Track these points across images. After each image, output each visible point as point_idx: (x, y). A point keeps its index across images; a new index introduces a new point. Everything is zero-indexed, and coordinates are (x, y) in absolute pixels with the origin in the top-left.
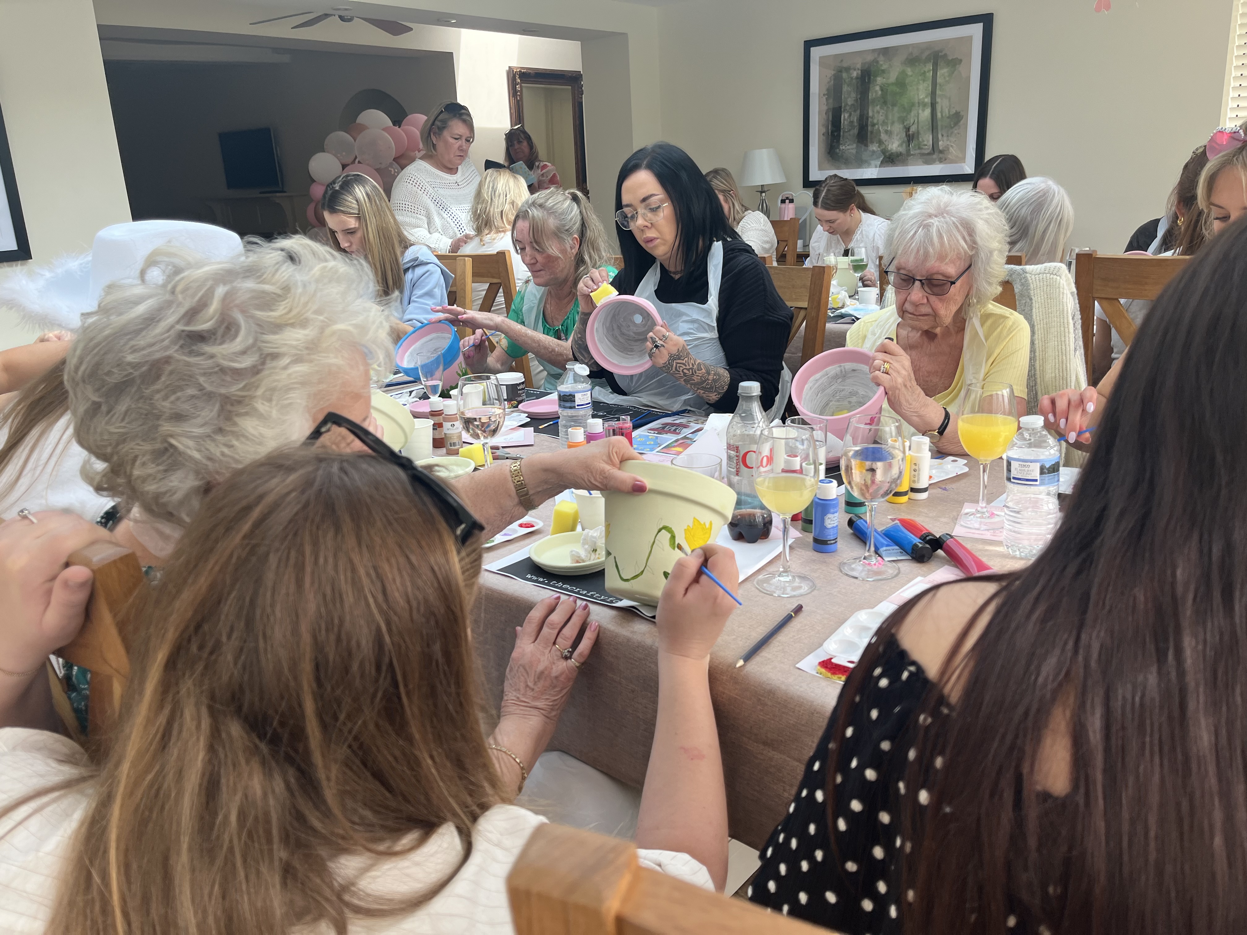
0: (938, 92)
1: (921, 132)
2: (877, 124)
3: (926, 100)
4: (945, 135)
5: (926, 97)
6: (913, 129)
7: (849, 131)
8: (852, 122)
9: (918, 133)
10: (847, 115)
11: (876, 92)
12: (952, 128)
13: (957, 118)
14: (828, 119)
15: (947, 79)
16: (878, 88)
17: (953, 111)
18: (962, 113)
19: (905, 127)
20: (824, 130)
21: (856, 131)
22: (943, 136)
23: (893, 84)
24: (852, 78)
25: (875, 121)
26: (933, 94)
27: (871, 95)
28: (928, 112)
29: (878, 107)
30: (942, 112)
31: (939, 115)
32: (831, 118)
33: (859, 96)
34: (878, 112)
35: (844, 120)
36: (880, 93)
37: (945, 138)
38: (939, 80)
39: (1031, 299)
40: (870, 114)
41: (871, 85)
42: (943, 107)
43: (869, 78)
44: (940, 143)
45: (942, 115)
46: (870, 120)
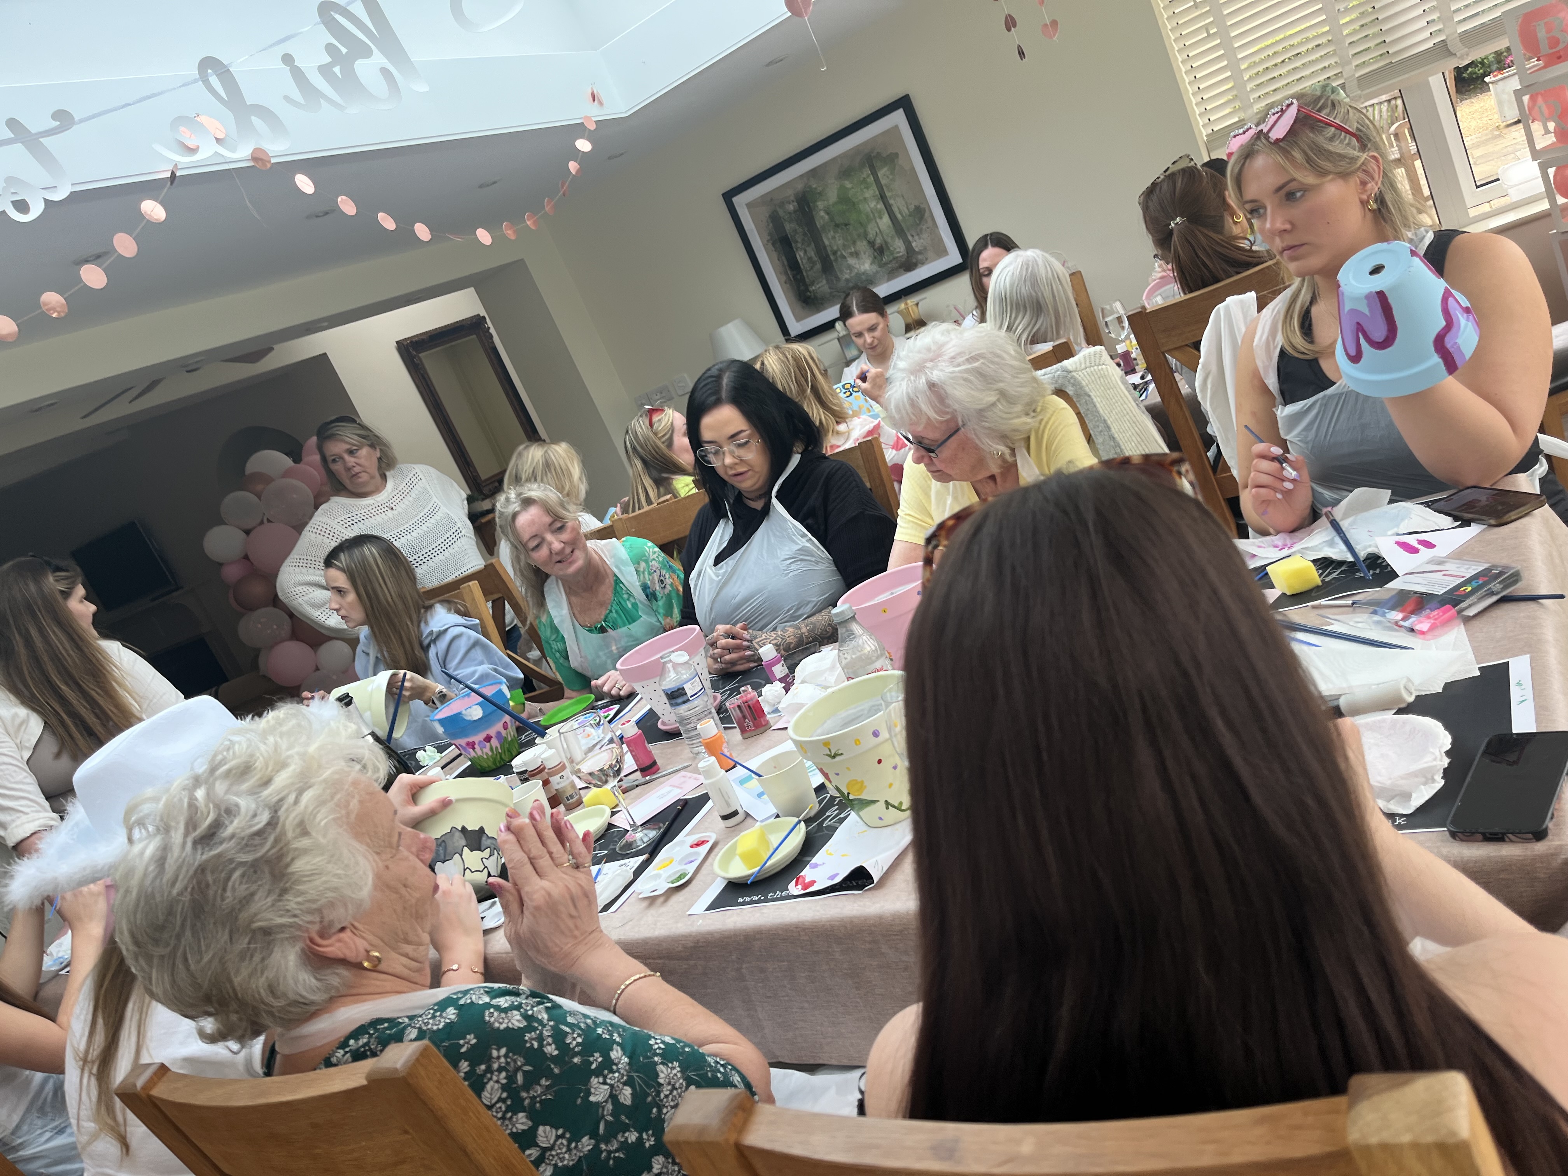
0: (888, 194)
1: (889, 240)
2: (838, 250)
3: (879, 206)
4: (914, 234)
5: (877, 203)
6: (879, 241)
7: (812, 268)
8: (810, 259)
9: (886, 243)
10: (802, 254)
11: (822, 217)
12: (919, 225)
13: (920, 213)
14: (784, 265)
15: (891, 177)
16: (822, 213)
17: (912, 207)
18: (922, 206)
19: (869, 242)
20: (784, 278)
21: (818, 266)
22: (913, 236)
23: (835, 204)
24: (790, 213)
25: (835, 248)
26: (883, 198)
27: (819, 223)
28: (886, 219)
29: (832, 233)
30: (900, 213)
31: (899, 216)
32: (786, 263)
33: (806, 229)
34: (834, 238)
35: (801, 259)
36: (827, 217)
37: (916, 238)
38: (883, 182)
39: (1089, 396)
40: (827, 243)
41: (814, 213)
42: (900, 206)
43: (809, 207)
44: (914, 244)
45: (902, 215)
46: (829, 249)
